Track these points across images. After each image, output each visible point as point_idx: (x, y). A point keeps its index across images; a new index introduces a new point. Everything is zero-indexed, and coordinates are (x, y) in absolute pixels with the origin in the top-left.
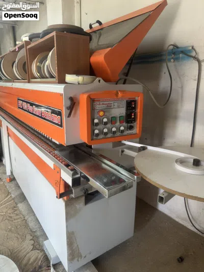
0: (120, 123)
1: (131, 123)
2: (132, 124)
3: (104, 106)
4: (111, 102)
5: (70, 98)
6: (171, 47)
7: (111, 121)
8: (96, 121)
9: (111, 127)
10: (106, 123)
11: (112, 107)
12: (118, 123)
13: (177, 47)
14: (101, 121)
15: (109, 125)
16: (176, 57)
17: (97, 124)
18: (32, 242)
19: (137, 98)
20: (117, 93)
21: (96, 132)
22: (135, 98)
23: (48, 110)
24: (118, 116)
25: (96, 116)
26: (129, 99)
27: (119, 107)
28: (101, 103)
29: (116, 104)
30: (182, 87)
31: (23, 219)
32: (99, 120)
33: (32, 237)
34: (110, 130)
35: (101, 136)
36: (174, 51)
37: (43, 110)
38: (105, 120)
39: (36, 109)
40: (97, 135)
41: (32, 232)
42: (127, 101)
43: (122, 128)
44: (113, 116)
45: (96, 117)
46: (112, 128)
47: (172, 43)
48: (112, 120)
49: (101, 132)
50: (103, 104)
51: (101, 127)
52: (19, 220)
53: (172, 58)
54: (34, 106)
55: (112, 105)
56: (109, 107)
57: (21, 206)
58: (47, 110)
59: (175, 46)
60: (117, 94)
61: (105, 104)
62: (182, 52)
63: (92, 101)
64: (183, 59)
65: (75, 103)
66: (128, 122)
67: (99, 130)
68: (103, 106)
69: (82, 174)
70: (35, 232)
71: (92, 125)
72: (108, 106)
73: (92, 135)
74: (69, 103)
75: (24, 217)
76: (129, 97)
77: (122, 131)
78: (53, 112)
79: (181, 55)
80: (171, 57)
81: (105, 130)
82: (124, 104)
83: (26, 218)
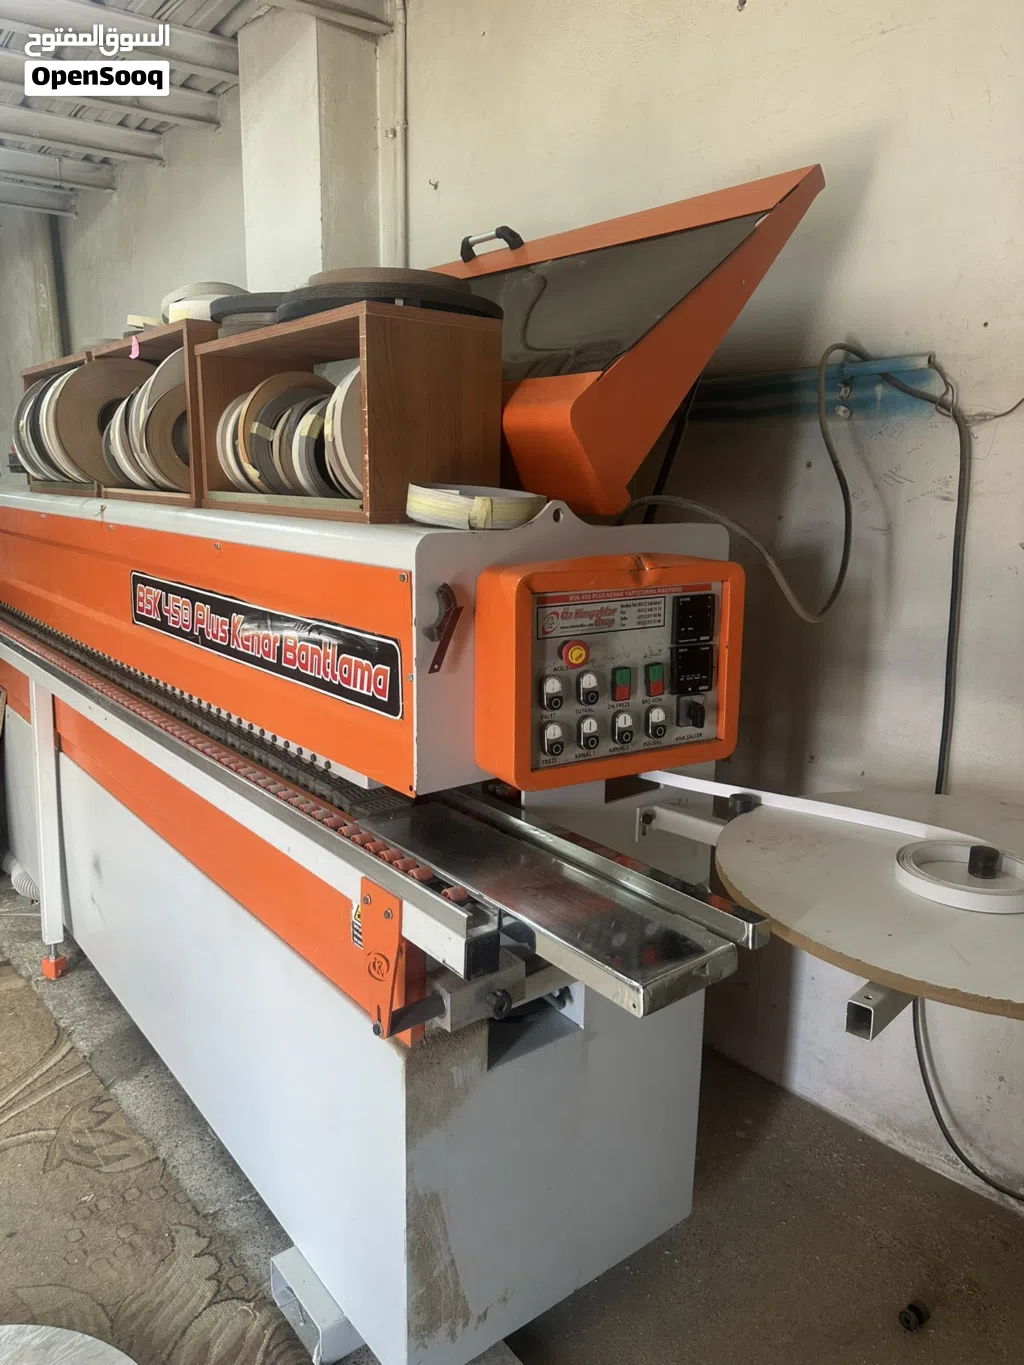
0: (648, 693)
1: (696, 692)
2: (697, 699)
3: (586, 621)
4: (612, 605)
5: (439, 592)
6: (839, 354)
7: (614, 685)
8: (552, 686)
9: (613, 711)
10: (591, 697)
11: (617, 626)
12: (640, 695)
13: (864, 357)
14: (572, 688)
15: (604, 705)
16: (857, 394)
17: (556, 701)
18: (209, 1264)
19: (716, 588)
20: (640, 568)
21: (553, 732)
22: (708, 587)
23: (325, 638)
24: (642, 663)
25: (552, 663)
26: (685, 589)
27: (643, 626)
28: (572, 609)
29: (632, 613)
30: (889, 530)
31: (148, 1155)
32: (565, 682)
33: (204, 1243)
34: (609, 727)
35: (571, 754)
36: (848, 370)
37: (291, 635)
38: (589, 681)
39: (247, 630)
40: (557, 747)
41: (203, 1220)
42: (676, 599)
43: (657, 716)
44: (619, 663)
45: (549, 671)
46: (615, 716)
47: (841, 340)
48: (617, 684)
49: (573, 733)
50: (579, 614)
51: (570, 710)
52: (127, 1163)
53: (843, 402)
54: (237, 618)
55: (617, 616)
56: (604, 625)
57: (132, 1095)
58: (314, 635)
59: (855, 353)
60: (637, 572)
61: (590, 615)
62: (886, 378)
63: (535, 601)
64: (889, 405)
65: (460, 610)
66: (679, 689)
67: (564, 726)
68: (579, 622)
69: (507, 922)
70: (214, 1215)
71: (536, 703)
72: (599, 622)
73: (535, 748)
74: (434, 611)
75: (154, 1149)
76: (684, 582)
77: (659, 730)
78: (351, 645)
79: (880, 390)
80: (836, 396)
81: (589, 726)
82: (664, 610)
83: (162, 1153)
